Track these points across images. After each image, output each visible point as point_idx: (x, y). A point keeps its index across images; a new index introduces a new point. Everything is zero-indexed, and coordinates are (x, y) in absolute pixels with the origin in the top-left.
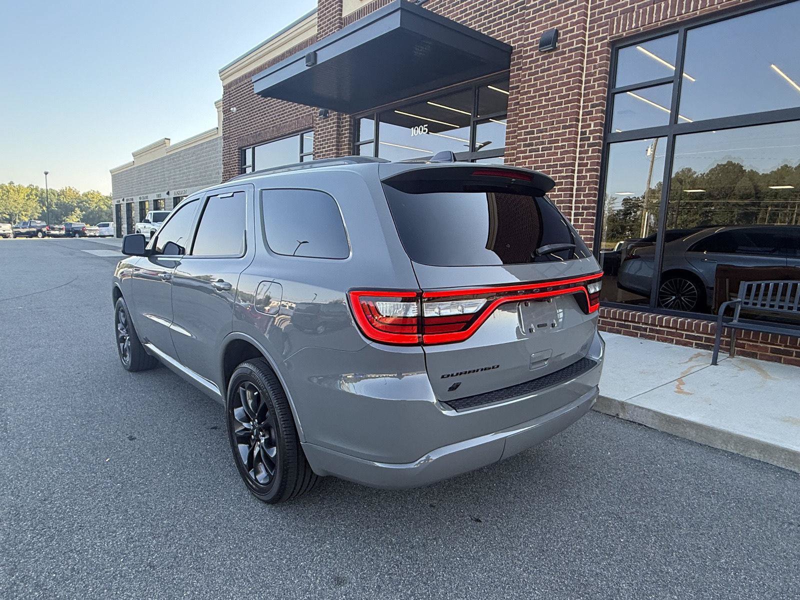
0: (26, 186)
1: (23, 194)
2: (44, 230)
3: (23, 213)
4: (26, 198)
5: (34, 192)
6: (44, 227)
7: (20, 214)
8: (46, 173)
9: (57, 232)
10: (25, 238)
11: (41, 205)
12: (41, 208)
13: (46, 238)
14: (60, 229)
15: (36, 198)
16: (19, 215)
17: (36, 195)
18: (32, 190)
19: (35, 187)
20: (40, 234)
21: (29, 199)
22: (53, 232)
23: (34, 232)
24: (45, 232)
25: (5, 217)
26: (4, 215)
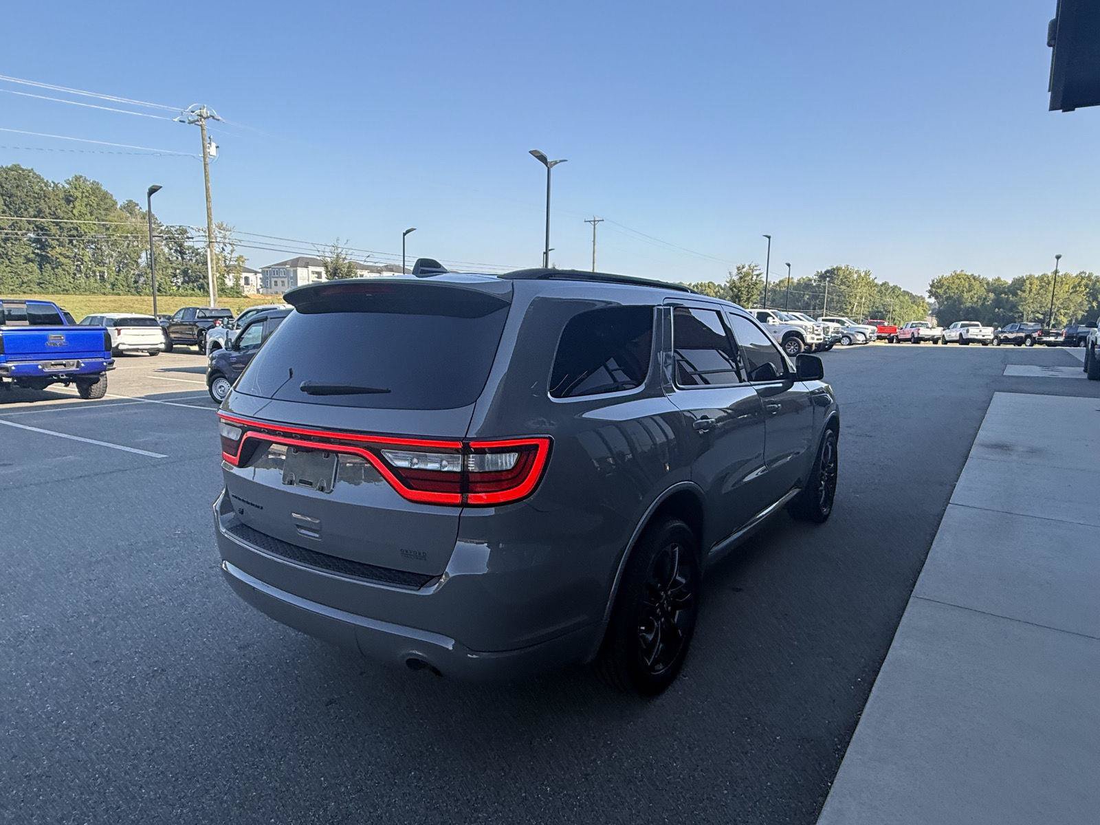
0: (1074, 275)
1: (1067, 286)
2: (1035, 335)
3: (1062, 311)
4: (1071, 291)
5: (1084, 282)
6: (1036, 331)
7: (1058, 314)
8: (1058, 257)
9: (1052, 339)
10: (1012, 346)
11: (1091, 300)
12: (1090, 302)
13: (1036, 346)
14: (1058, 335)
15: (1085, 289)
16: (1056, 314)
17: (1086, 286)
18: (1083, 278)
19: (1087, 275)
20: (1028, 341)
21: (1076, 291)
22: (1045, 339)
23: (1021, 337)
24: (1035, 338)
25: (1037, 317)
26: (1038, 315)
